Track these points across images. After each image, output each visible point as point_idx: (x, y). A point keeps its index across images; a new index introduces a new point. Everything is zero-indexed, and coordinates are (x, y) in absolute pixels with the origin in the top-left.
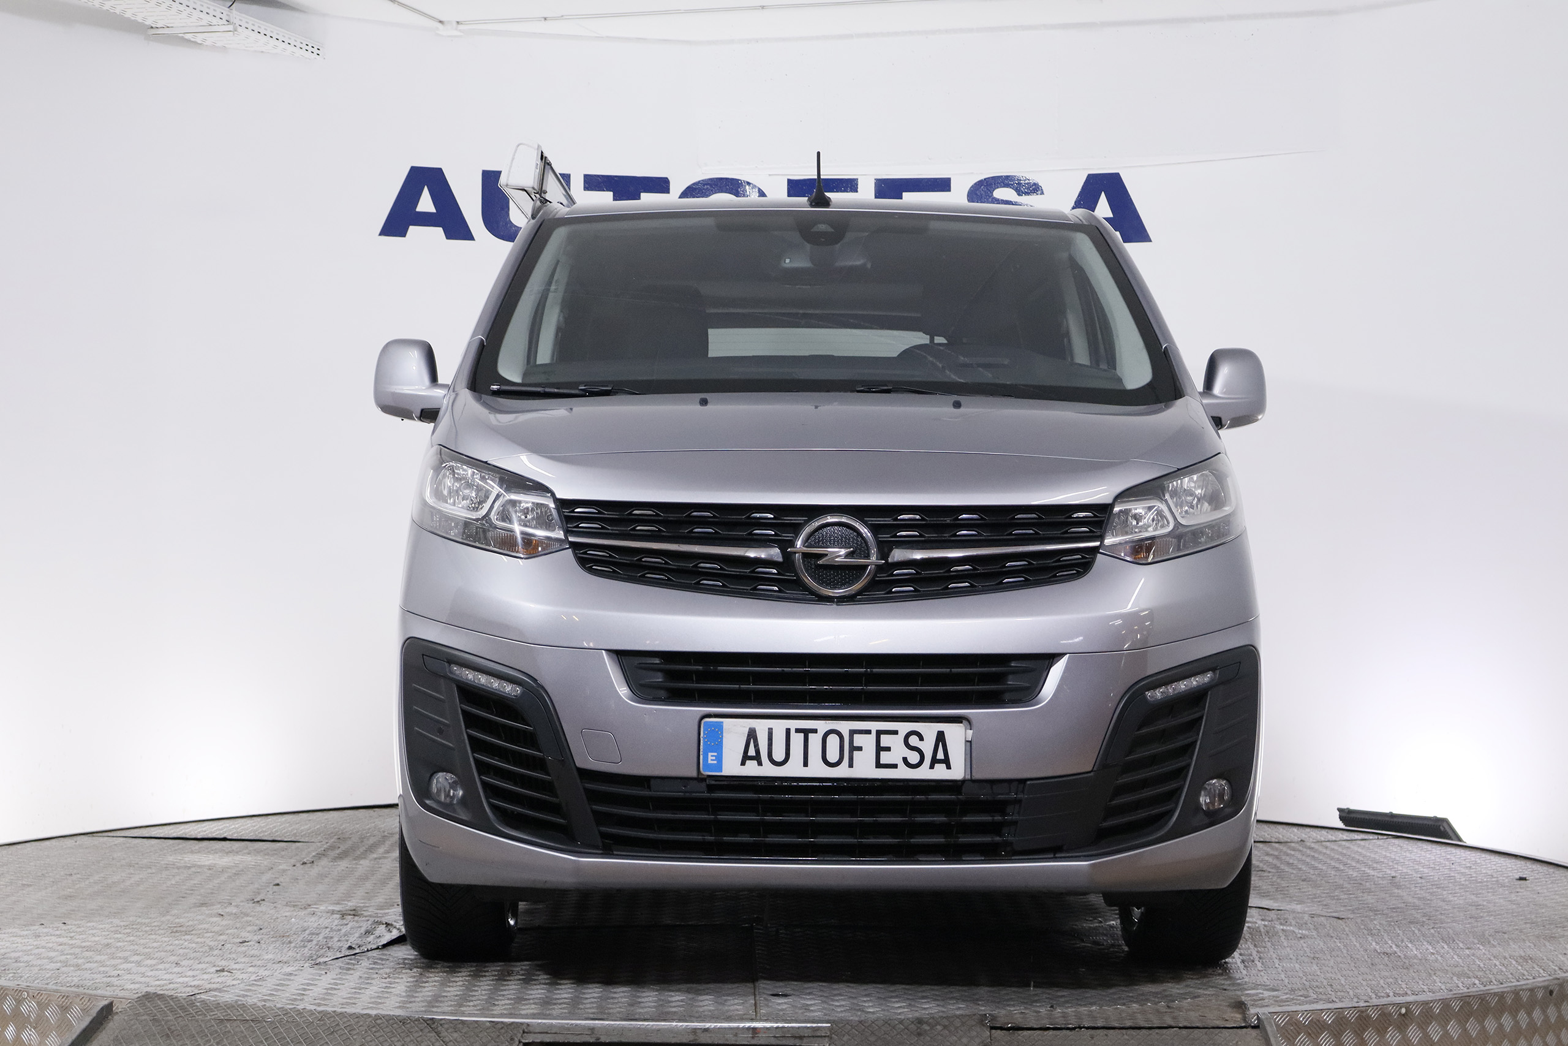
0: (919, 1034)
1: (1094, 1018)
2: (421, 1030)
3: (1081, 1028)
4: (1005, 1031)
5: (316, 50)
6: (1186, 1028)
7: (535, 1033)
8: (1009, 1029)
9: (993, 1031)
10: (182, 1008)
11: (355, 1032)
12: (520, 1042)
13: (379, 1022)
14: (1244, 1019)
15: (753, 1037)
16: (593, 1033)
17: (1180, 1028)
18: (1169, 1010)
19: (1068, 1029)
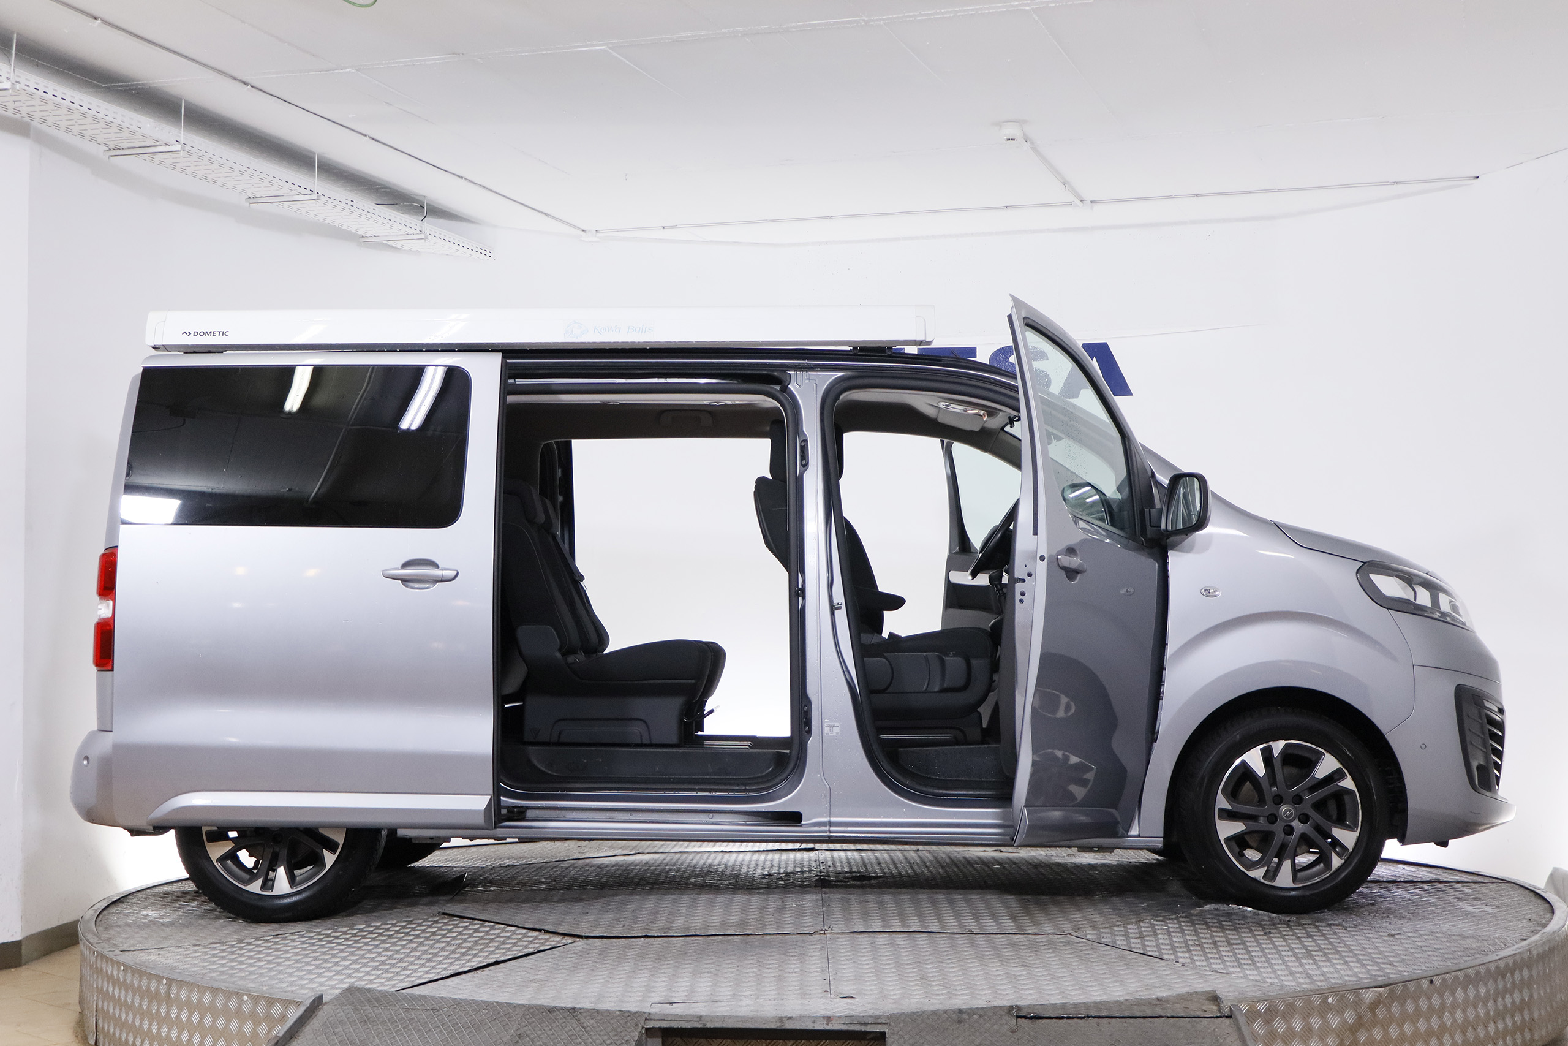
0: (960, 1022)
1: (1100, 1009)
2: (565, 1018)
3: (1089, 1017)
4: (1028, 1020)
5: (489, 254)
6: (1173, 1017)
7: (655, 1020)
8: (1031, 1018)
9: (1019, 1020)
10: (376, 998)
11: (512, 1019)
12: (643, 1027)
13: (531, 1010)
14: (1220, 1010)
15: (827, 1024)
16: (701, 1020)
17: (1168, 1017)
18: (1159, 1003)
19: (1079, 1018)
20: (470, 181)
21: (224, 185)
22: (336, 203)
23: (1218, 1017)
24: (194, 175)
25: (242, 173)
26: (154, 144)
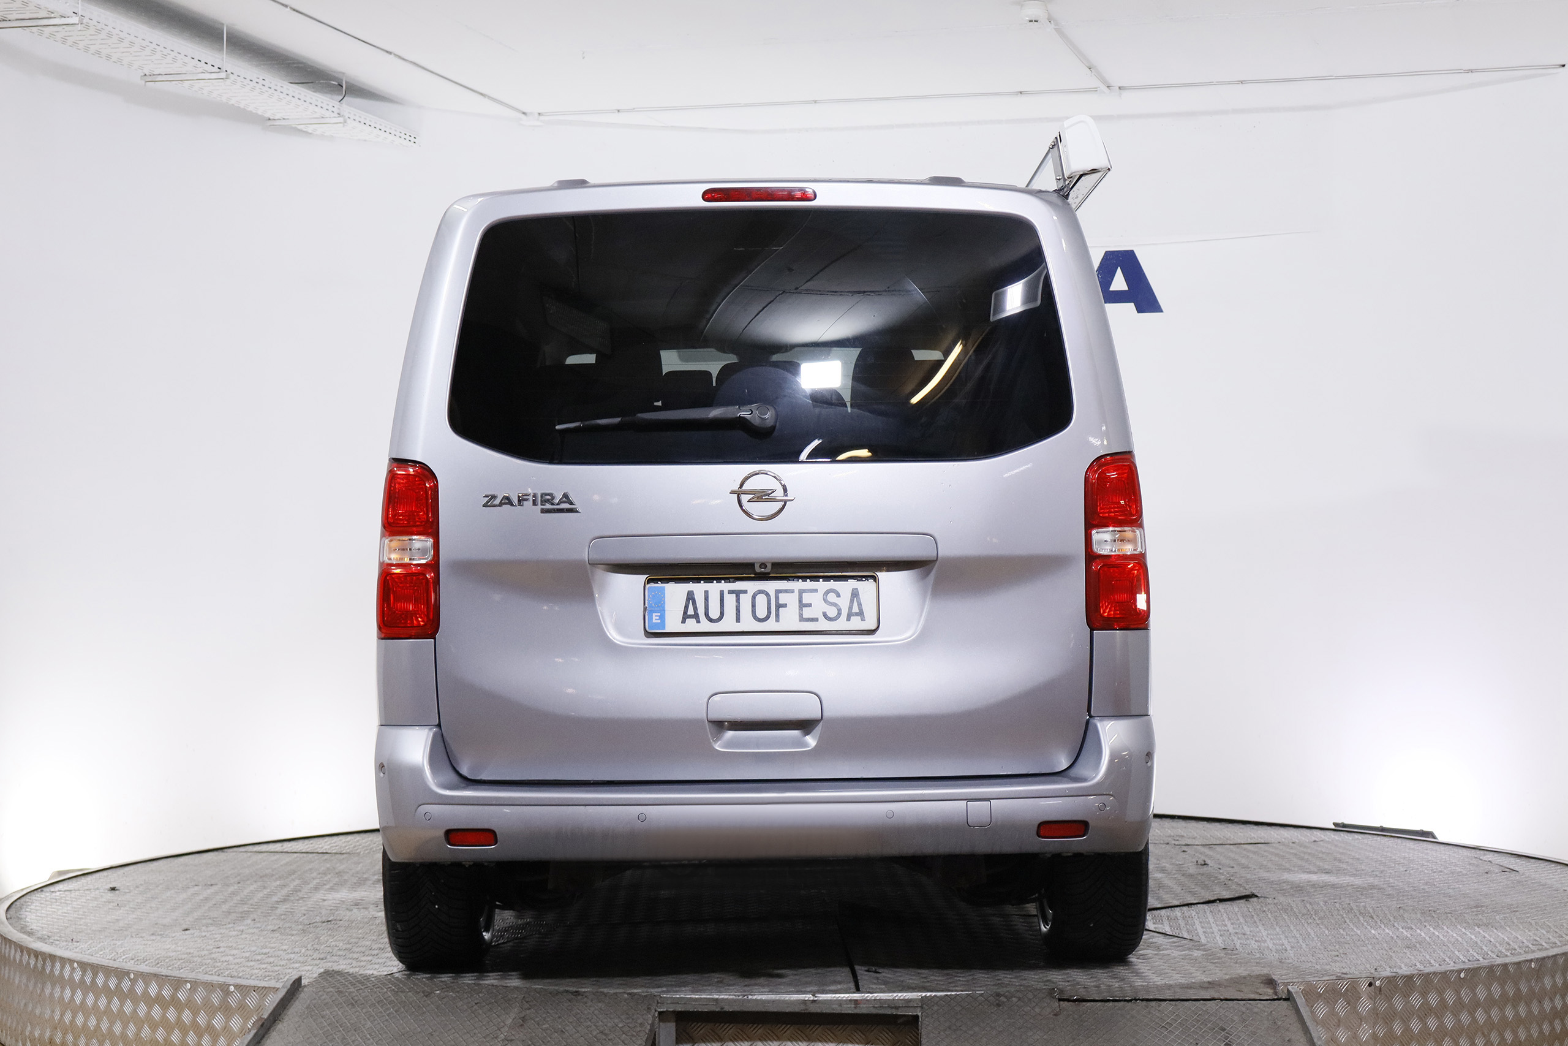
0: (998, 1005)
1: (1148, 992)
4: (1071, 1003)
5: (413, 139)
6: (1227, 1000)
7: (667, 1003)
8: (1075, 1001)
9: (1062, 1003)
10: (360, 982)
12: (656, 1011)
14: (1276, 993)
15: (855, 1007)
16: (717, 1004)
17: (1222, 1000)
18: (1210, 986)
20: (400, 57)
21: (120, 60)
22: (247, 81)
23: (1274, 1000)
24: (87, 49)
25: (143, 48)
26: (47, 16)
